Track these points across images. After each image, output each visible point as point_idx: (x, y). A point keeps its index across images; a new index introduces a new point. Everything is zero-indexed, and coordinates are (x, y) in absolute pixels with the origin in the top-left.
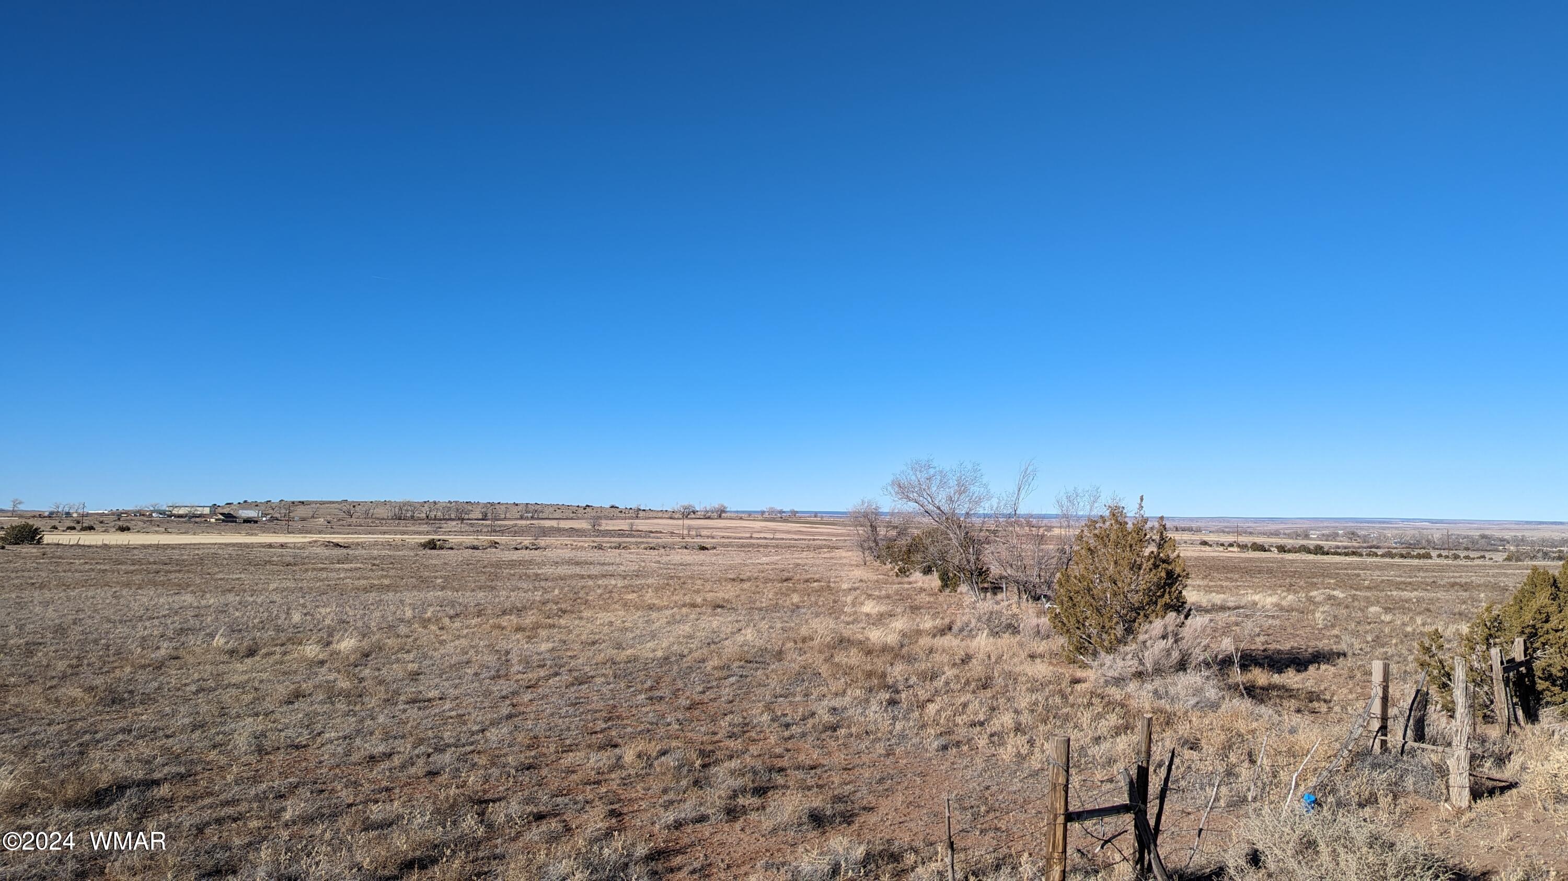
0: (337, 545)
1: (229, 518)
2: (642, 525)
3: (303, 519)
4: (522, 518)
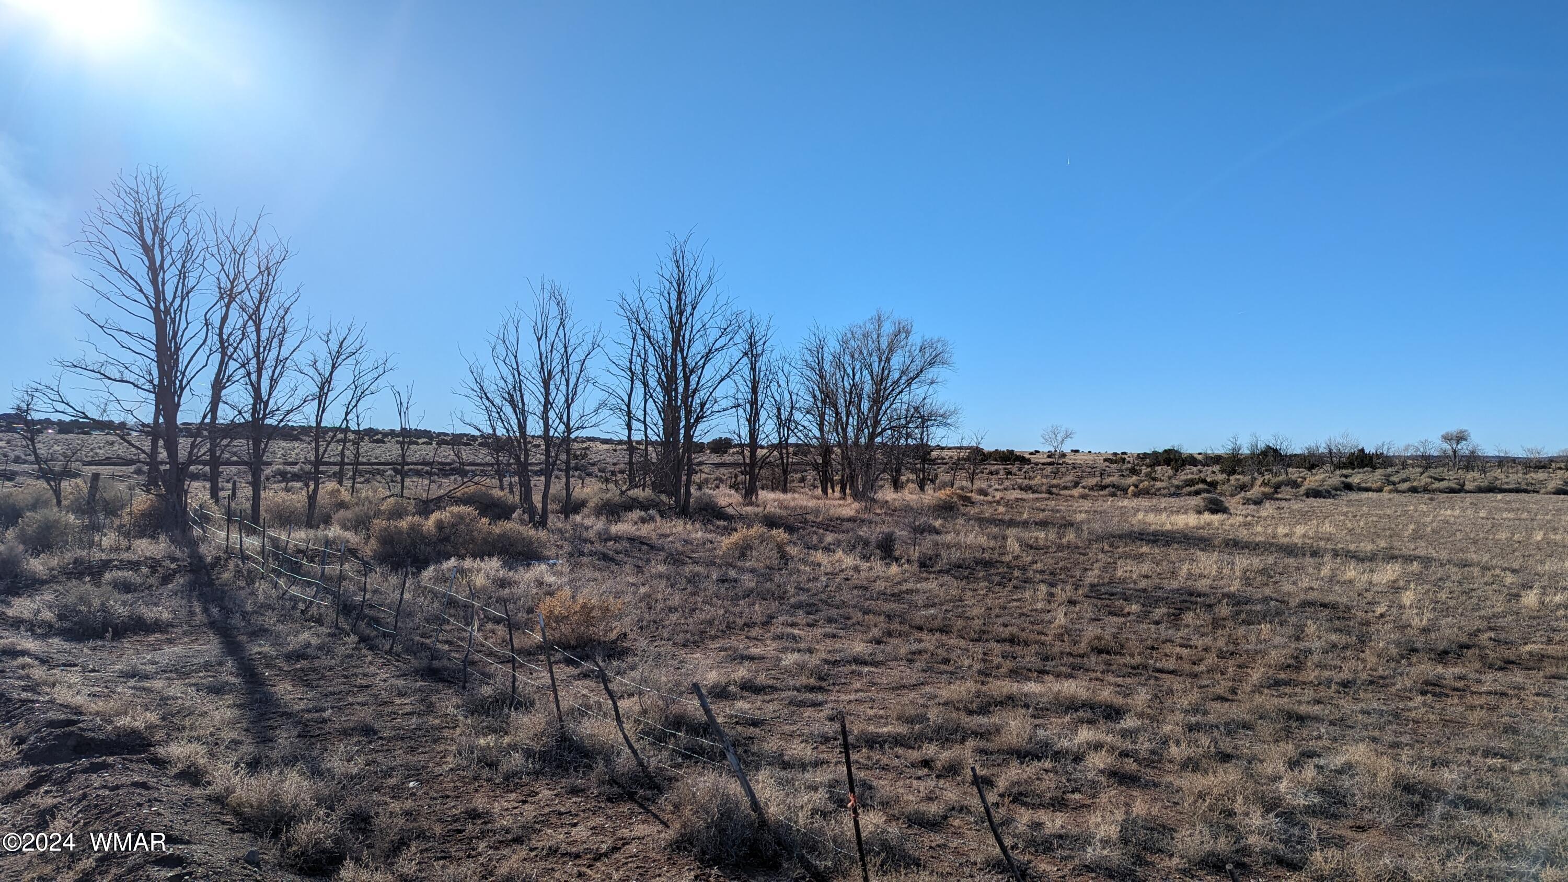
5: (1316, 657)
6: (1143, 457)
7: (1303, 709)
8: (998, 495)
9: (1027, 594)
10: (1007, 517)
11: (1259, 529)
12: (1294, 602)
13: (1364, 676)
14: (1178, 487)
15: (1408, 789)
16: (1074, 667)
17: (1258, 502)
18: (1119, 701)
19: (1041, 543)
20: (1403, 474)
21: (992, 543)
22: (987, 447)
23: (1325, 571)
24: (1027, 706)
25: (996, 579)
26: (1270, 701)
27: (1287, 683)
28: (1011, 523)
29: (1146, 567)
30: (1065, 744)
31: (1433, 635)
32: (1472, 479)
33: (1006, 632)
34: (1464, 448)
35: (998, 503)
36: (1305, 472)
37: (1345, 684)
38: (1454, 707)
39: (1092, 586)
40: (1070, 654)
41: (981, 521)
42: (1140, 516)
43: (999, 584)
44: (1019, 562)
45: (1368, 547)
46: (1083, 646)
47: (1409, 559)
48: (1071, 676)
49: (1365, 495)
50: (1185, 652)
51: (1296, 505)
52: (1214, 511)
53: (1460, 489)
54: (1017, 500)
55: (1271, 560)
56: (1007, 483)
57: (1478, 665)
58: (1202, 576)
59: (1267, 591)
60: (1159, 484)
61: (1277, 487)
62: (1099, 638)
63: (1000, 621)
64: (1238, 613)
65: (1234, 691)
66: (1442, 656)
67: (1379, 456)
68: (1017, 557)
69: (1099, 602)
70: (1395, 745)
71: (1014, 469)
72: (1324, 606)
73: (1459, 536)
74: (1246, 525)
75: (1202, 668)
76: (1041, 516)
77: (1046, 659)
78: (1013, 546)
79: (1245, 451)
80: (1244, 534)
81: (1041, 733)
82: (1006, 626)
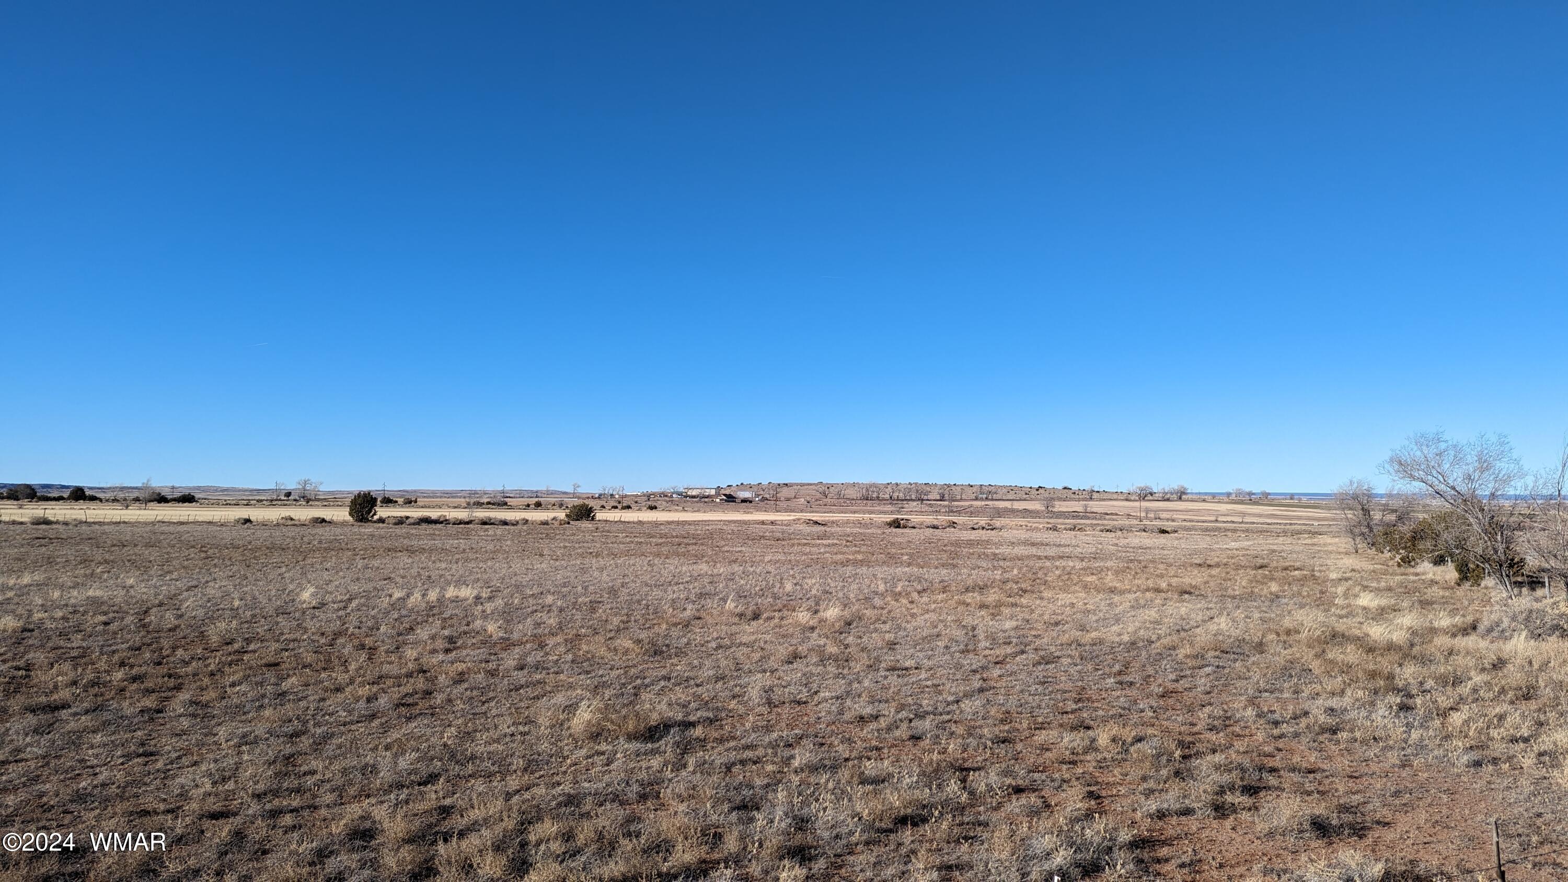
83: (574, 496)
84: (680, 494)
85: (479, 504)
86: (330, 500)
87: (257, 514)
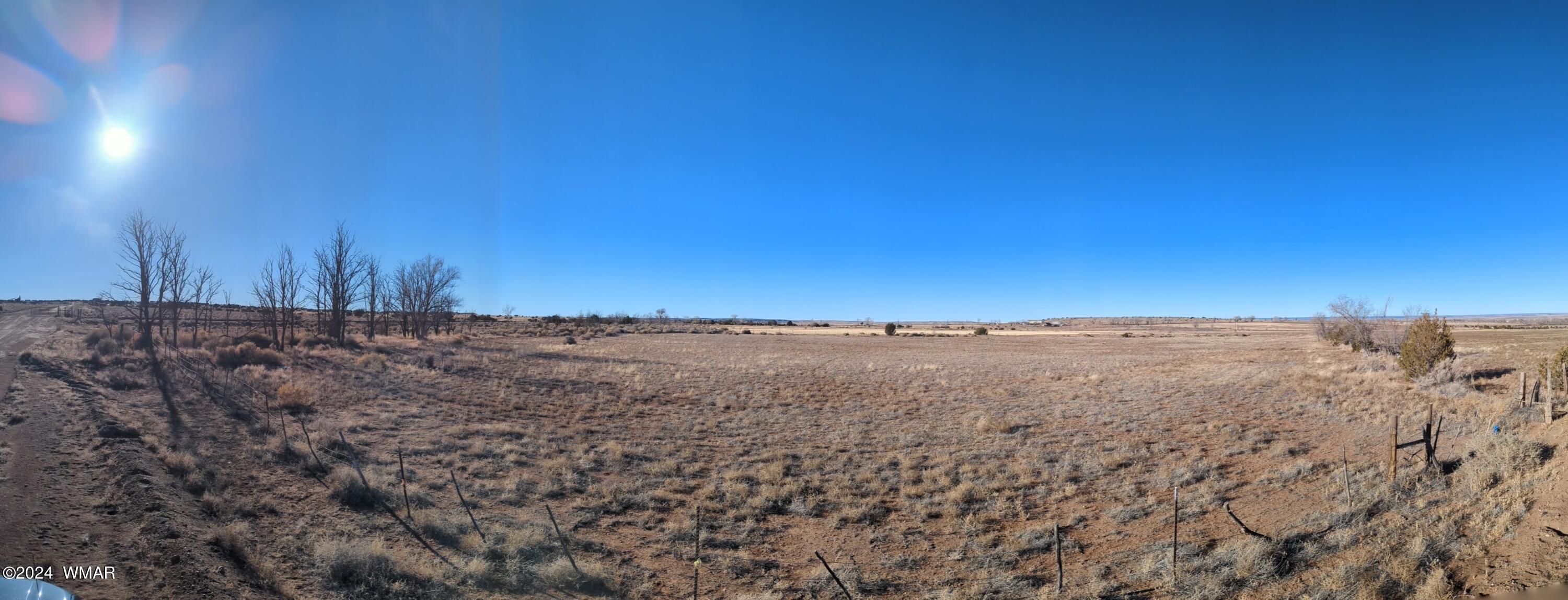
0: (1089, 335)
1: (1049, 325)
2: (1217, 325)
3: (1076, 325)
4: (1163, 323)
5: (601, 406)
6: (544, 318)
7: (593, 428)
8: (481, 336)
9: (489, 383)
10: (484, 347)
11: (587, 351)
12: (596, 383)
13: (617, 413)
14: (557, 332)
15: (626, 456)
16: (506, 416)
17: (588, 339)
18: (522, 431)
19: (498, 359)
20: (642, 327)
21: (477, 359)
22: (479, 313)
23: (609, 369)
24: (484, 435)
25: (477, 376)
26: (581, 427)
27: (589, 418)
28: (486, 350)
29: (540, 370)
30: (498, 451)
31: (644, 393)
32: (666, 328)
33: (478, 401)
34: (663, 316)
35: (481, 340)
36: (607, 326)
37: (610, 416)
38: (647, 421)
39: (517, 379)
40: (505, 411)
41: (473, 348)
42: (541, 346)
43: (478, 379)
44: (488, 368)
45: (626, 357)
46: (510, 407)
47: (640, 362)
48: (504, 421)
49: (628, 335)
50: (552, 407)
51: (602, 340)
52: (570, 343)
53: (661, 332)
54: (490, 338)
55: (590, 364)
56: (486, 331)
57: (657, 404)
58: (562, 373)
59: (586, 379)
60: (549, 331)
61: (596, 332)
62: (517, 403)
63: (477, 396)
64: (575, 388)
65: (568, 423)
66: (645, 401)
67: (634, 319)
68: (486, 366)
69: (519, 386)
70: (625, 439)
71: (489, 324)
72: (607, 383)
73: (659, 351)
74: (583, 349)
75: (558, 414)
76: (499, 346)
77: (495, 413)
78: (486, 360)
79: (585, 316)
80: (581, 353)
81: (488, 447)
82: (479, 398)
83: (978, 323)
84: (1025, 323)
85: (938, 328)
86: (877, 326)
87: (851, 331)
